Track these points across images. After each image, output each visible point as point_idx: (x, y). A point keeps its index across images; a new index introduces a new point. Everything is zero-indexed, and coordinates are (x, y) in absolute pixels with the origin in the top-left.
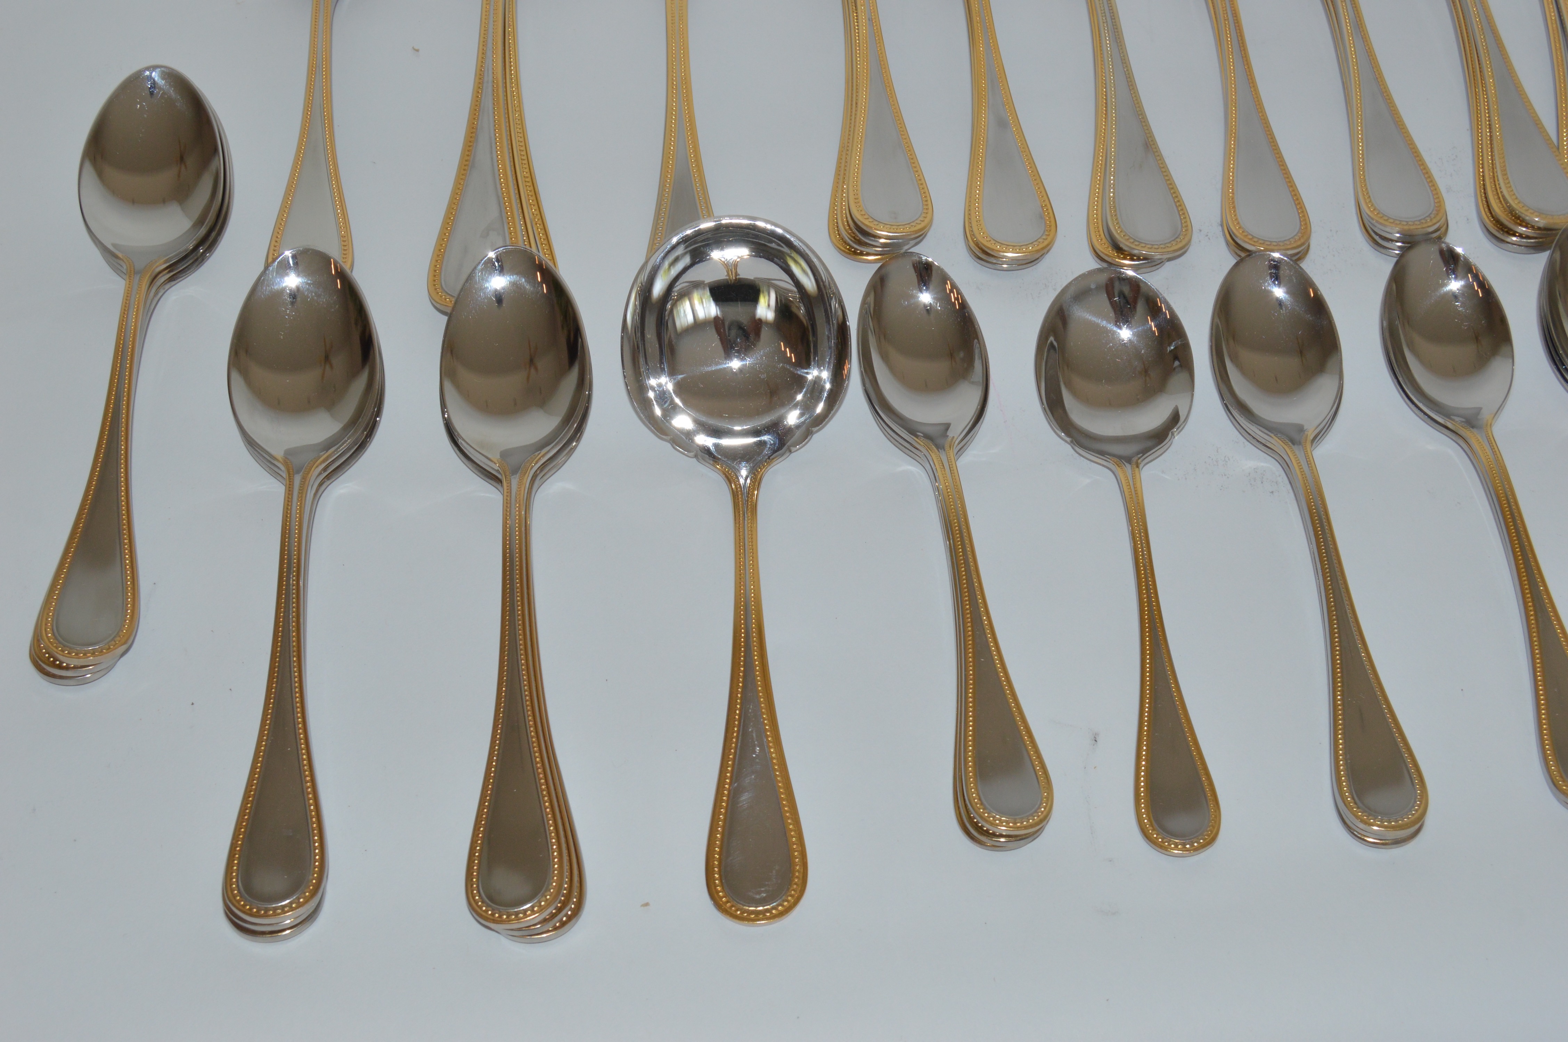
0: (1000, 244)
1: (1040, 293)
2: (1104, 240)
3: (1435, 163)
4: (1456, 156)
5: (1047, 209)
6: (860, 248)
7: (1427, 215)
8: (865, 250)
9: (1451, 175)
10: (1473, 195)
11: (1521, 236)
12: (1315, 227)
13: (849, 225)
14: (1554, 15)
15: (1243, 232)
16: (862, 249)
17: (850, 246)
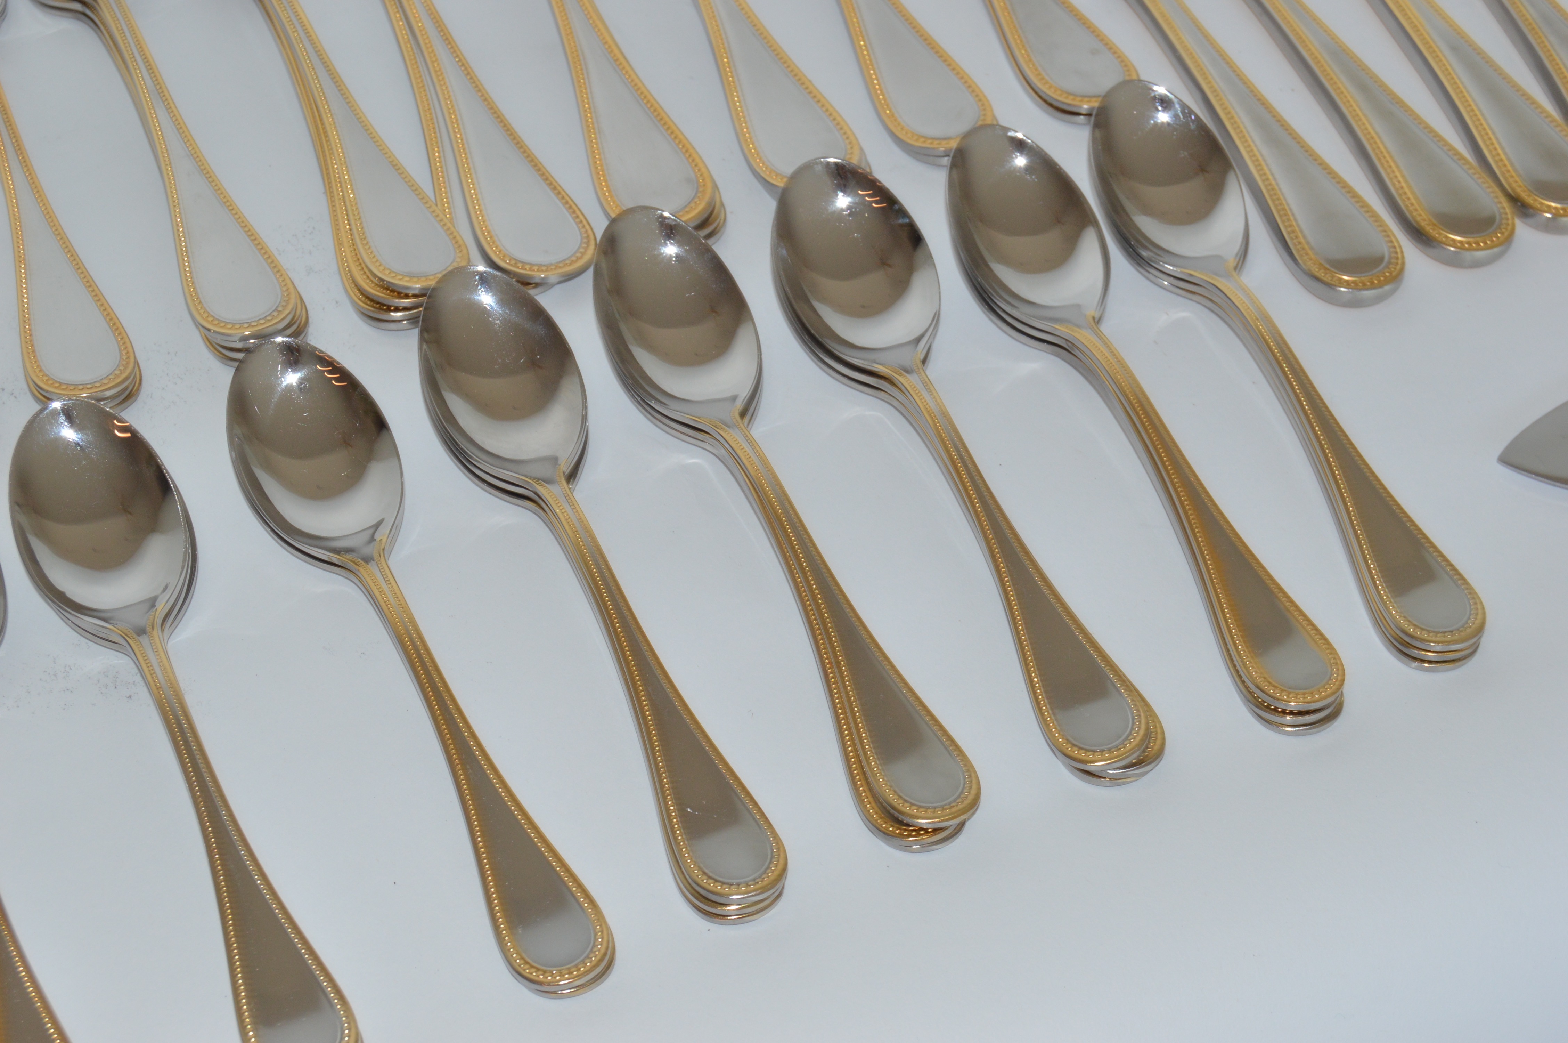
3: (289, 241)
4: (314, 228)
7: (274, 309)
9: (310, 253)
11: (405, 309)
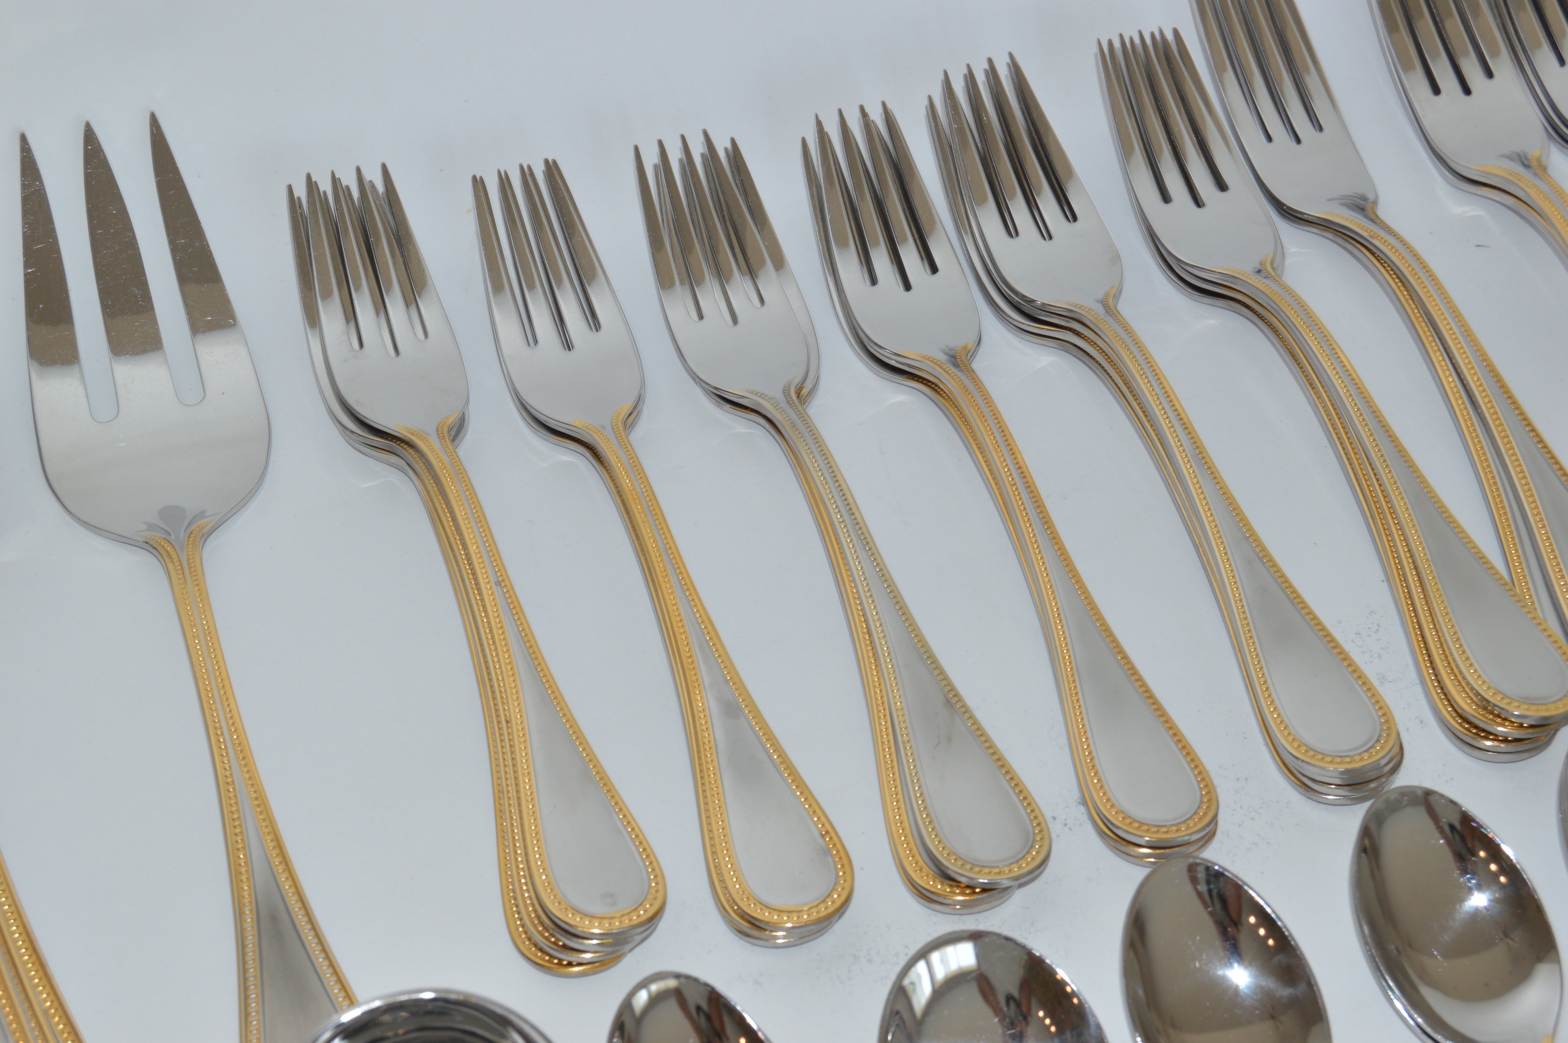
0: (777, 913)
1: (849, 971)
2: (926, 869)
3: (1353, 641)
5: (831, 838)
6: (566, 957)
8: (574, 958)
9: (1380, 657)
10: (1417, 681)
11: (1502, 739)
12: (1217, 780)
13: (542, 923)
14: (1450, 380)
15: (1123, 818)
16: (571, 959)
17: (551, 956)
